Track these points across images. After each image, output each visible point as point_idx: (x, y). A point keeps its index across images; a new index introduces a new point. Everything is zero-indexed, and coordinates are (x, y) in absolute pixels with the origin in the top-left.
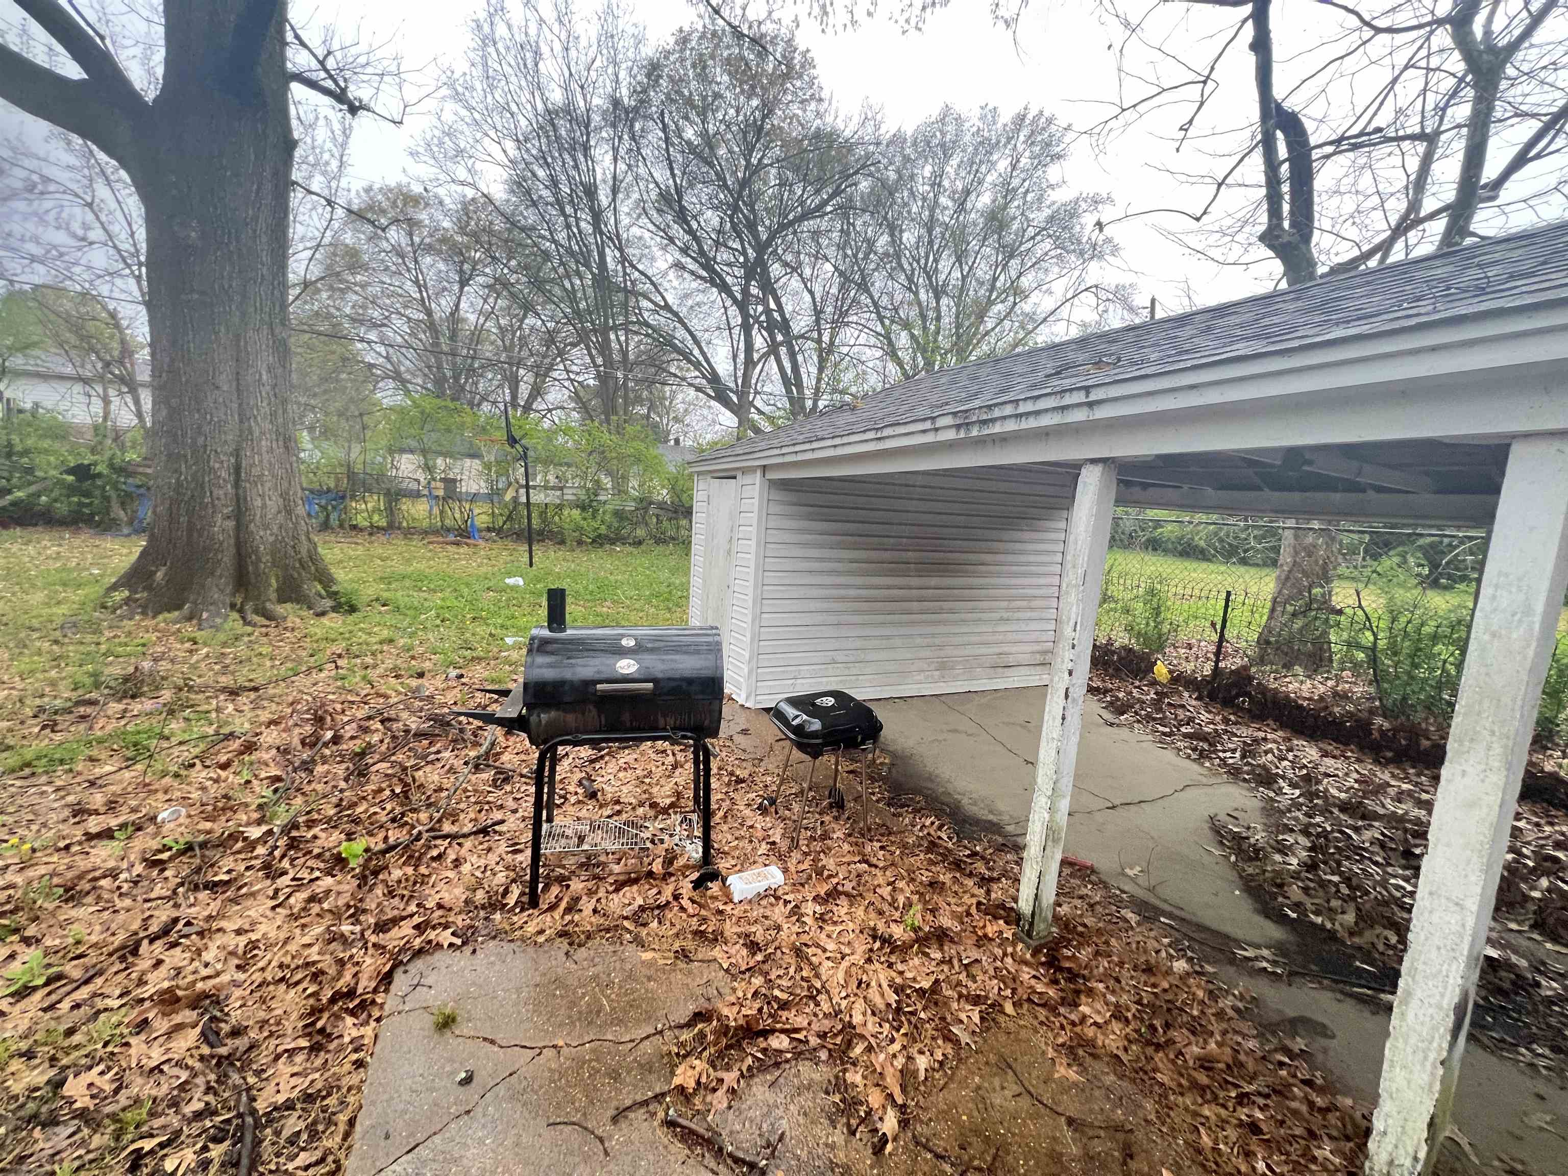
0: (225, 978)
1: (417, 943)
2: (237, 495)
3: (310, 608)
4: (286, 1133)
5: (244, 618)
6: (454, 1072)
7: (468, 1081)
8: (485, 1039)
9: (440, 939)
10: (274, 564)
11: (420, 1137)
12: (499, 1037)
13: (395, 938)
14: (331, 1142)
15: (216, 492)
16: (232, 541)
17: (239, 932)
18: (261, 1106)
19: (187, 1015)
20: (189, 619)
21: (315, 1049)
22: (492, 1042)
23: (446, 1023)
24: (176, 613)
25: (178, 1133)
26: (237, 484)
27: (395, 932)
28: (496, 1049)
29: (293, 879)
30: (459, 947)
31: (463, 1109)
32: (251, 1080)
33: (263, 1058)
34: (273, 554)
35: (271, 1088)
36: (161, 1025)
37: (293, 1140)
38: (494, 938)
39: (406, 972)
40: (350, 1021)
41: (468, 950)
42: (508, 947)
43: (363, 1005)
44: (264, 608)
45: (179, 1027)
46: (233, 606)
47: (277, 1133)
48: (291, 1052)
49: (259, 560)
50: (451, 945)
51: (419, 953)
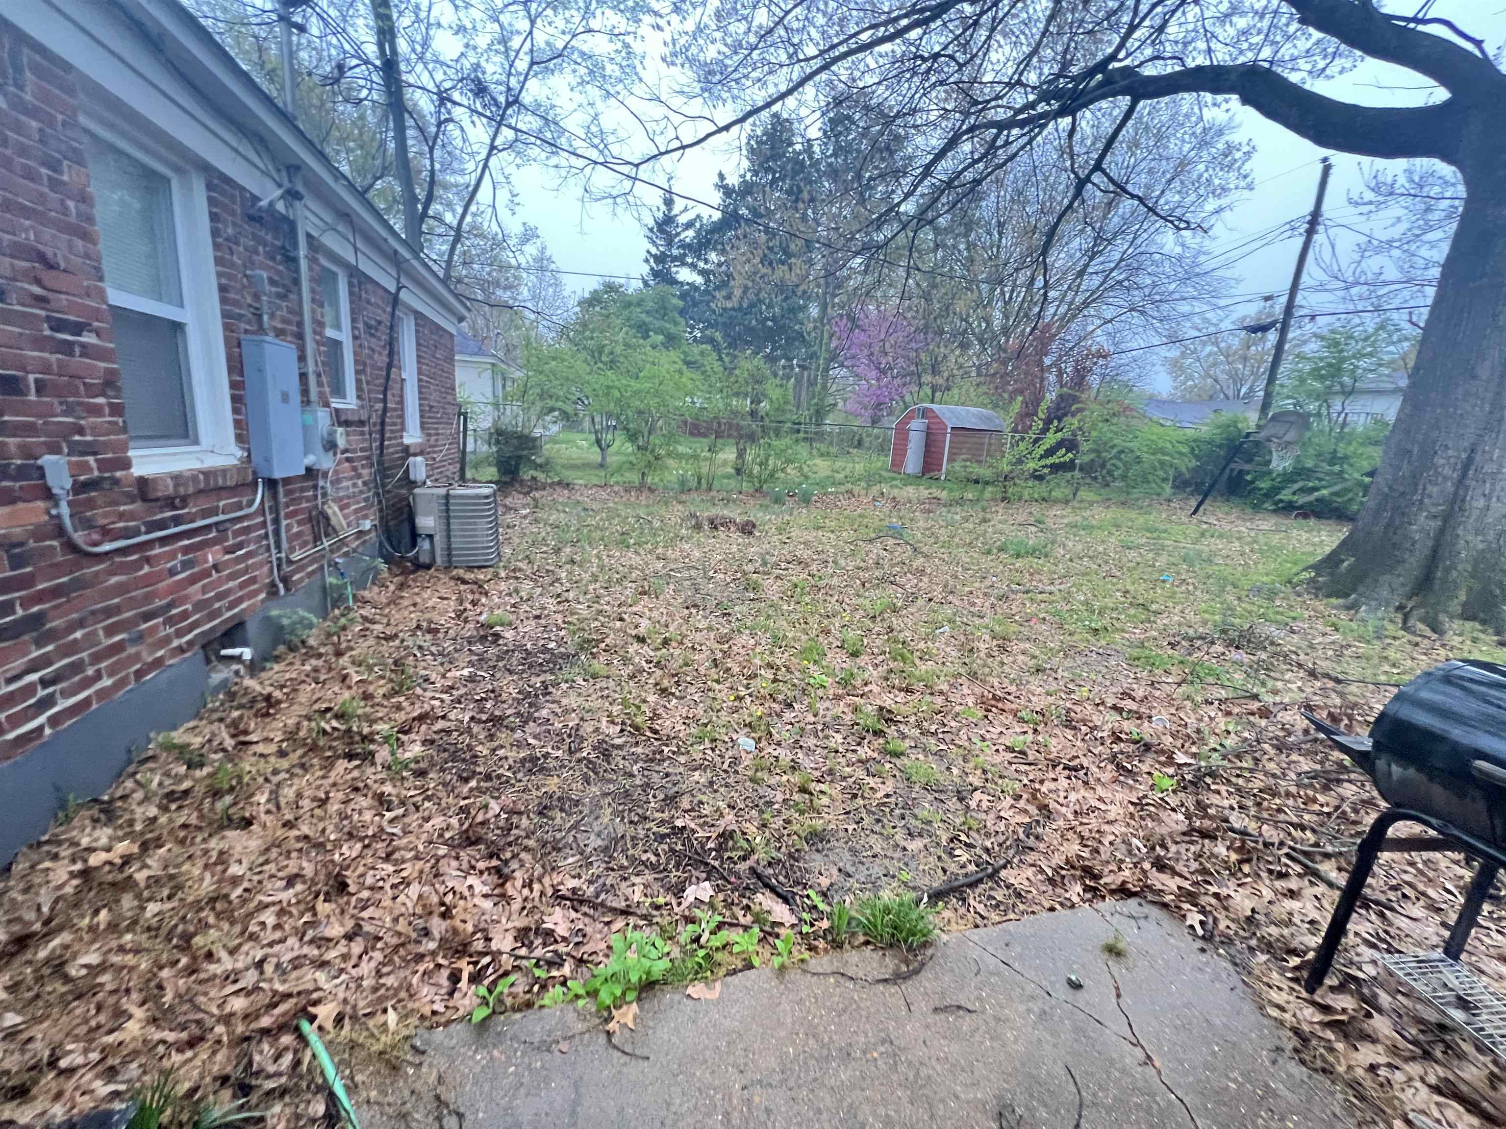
0: (1063, 810)
1: (1168, 898)
2: (1456, 494)
3: (1497, 633)
4: (992, 893)
5: (1405, 621)
6: (1073, 972)
7: (1076, 986)
8: (1117, 988)
9: (1189, 915)
10: (1474, 575)
11: (1016, 965)
12: (1126, 1000)
13: (1159, 879)
14: (994, 917)
15: (1430, 488)
16: (1430, 543)
17: (1100, 799)
18: (1003, 874)
19: (1033, 810)
20: (1348, 608)
21: (1051, 881)
22: (1118, 996)
23: (1113, 951)
24: (1341, 601)
25: (974, 847)
26: (1461, 482)
27: (1165, 878)
28: (1114, 1000)
29: (1162, 799)
30: (1195, 935)
31: (1049, 989)
32: (1015, 860)
33: (1031, 857)
34: (1476, 563)
35: (1015, 872)
36: (1022, 804)
37: (991, 898)
38: (1236, 964)
39: (1140, 905)
40: (1079, 888)
41: (1200, 944)
42: (1235, 980)
43: (1095, 889)
44: (1435, 619)
45: (1026, 811)
46: (1400, 608)
47: (991, 889)
48: (1042, 871)
49: (1453, 567)
50: (1192, 927)
51: (1165, 906)
